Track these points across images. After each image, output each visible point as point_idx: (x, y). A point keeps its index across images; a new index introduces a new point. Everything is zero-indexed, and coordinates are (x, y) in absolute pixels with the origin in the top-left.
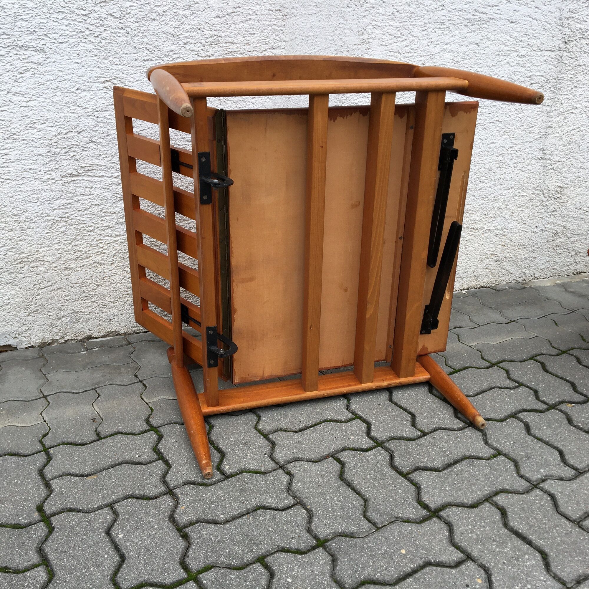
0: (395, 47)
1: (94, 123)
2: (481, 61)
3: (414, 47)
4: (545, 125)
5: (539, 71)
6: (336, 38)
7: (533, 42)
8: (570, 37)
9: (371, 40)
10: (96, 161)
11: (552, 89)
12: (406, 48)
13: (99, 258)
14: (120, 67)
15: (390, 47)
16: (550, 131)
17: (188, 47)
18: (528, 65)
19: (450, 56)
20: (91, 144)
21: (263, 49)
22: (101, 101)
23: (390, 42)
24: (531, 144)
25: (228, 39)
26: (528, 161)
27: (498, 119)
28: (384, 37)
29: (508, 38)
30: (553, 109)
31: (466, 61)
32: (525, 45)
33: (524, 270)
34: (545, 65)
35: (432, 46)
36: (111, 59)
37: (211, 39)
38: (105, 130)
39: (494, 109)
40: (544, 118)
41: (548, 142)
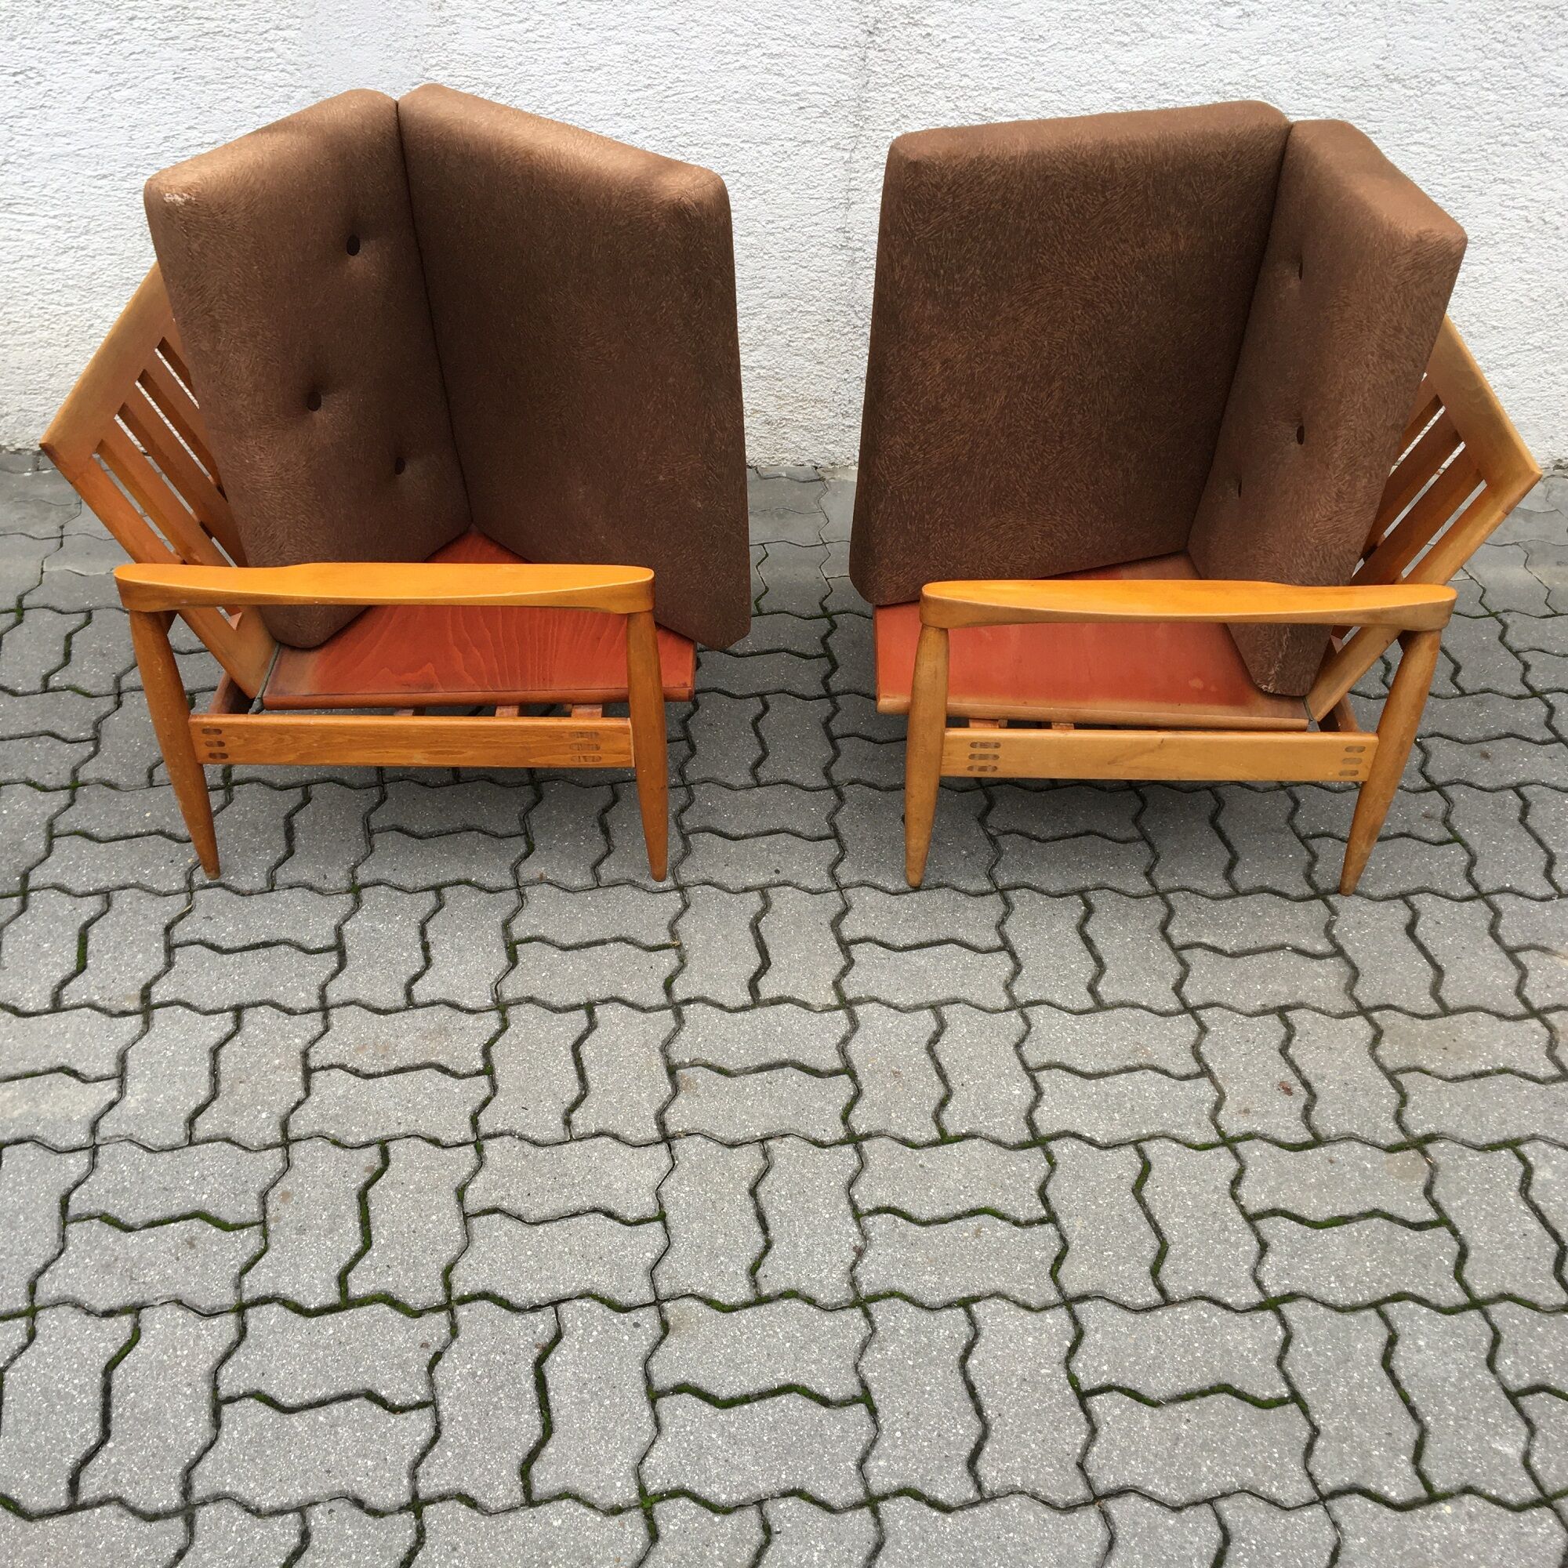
0: (506, 31)
1: (8, 135)
2: (684, 62)
3: (544, 33)
4: (842, 185)
5: (814, 84)
6: (389, 14)
7: (795, 29)
8: (877, 21)
9: (457, 19)
10: (20, 191)
11: (851, 118)
12: (529, 34)
13: (45, 334)
14: (34, 52)
15: (496, 31)
16: (854, 196)
17: (136, 23)
18: (788, 72)
19: (618, 49)
20: (8, 166)
21: (261, 30)
22: (16, 102)
23: (496, 22)
24: (815, 219)
25: (199, 13)
26: (813, 250)
27: (736, 168)
28: (482, 14)
29: (739, 21)
30: (857, 156)
31: (655, 62)
32: (778, 35)
33: (829, 447)
34: (828, 74)
35: (582, 30)
36: (18, 39)
37: (172, 13)
38: (26, 146)
39: (725, 149)
40: (840, 172)
41: (852, 217)
